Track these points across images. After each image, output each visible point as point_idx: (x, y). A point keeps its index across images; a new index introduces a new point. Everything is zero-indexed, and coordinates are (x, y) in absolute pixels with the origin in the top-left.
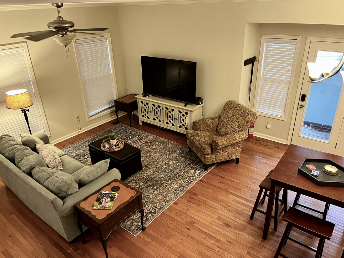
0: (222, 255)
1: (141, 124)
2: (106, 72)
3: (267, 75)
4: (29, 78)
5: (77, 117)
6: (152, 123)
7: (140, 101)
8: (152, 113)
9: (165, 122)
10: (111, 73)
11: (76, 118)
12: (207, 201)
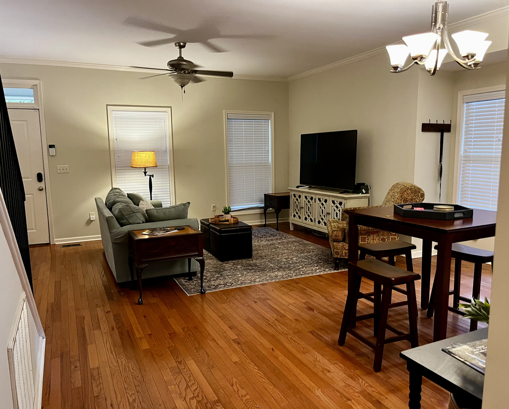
0: (275, 327)
1: (292, 228)
2: (263, 160)
3: (470, 152)
4: (167, 148)
5: (214, 207)
6: (303, 225)
7: (292, 193)
8: (303, 209)
9: (317, 221)
10: (269, 163)
11: (212, 207)
12: (306, 289)
